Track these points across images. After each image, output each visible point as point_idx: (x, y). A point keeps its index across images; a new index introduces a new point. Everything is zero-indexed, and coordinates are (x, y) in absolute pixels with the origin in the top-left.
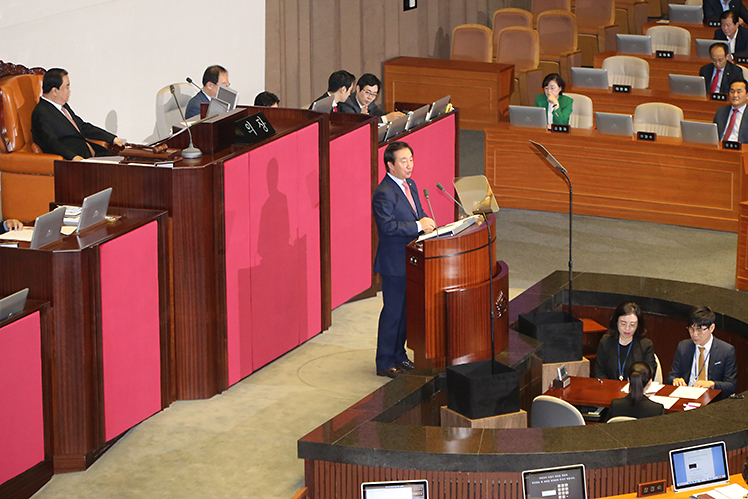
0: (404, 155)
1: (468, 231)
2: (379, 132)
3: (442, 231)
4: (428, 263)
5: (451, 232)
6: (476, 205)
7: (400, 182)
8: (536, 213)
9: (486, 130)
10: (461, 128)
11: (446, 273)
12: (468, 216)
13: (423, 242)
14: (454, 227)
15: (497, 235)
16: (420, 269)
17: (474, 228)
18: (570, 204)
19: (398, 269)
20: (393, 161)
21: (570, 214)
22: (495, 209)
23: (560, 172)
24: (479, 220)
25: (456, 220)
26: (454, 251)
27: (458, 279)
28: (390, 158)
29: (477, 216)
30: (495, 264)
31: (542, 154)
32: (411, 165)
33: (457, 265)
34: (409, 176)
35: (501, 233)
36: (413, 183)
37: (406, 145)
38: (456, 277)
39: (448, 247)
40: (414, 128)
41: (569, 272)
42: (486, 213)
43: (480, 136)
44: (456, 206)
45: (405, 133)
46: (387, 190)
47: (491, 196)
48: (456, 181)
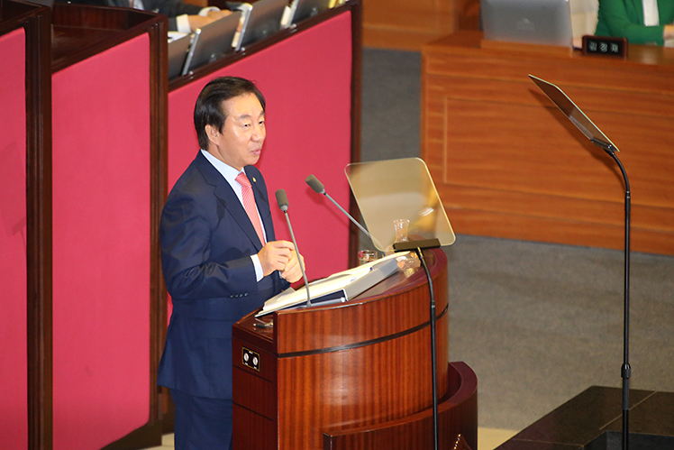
0: (244, 110)
1: (382, 289)
2: (171, 53)
3: (319, 289)
4: (284, 366)
5: (340, 294)
6: (401, 228)
7: (230, 174)
8: (545, 248)
9: (425, 49)
10: (367, 44)
11: (328, 391)
12: (381, 255)
13: (273, 315)
14: (348, 281)
15: (451, 301)
16: (267, 382)
17: (396, 283)
18: (627, 229)
19: (215, 382)
20: (219, 122)
21: (627, 251)
22: (446, 237)
23: (603, 153)
24: (407, 265)
25: (353, 262)
26: (350, 340)
27: (356, 407)
28: (209, 115)
29: (401, 257)
30: (445, 369)
31: (559, 106)
32: (260, 133)
33: (355, 374)
34: (253, 160)
35: (461, 297)
36: (260, 178)
37: (248, 87)
38: (350, 401)
39: (334, 332)
40: (254, 43)
41: (623, 390)
42: (425, 248)
43: (409, 64)
44: (353, 232)
45: (232, 56)
46: (199, 192)
47: (436, 207)
48: (352, 169)
